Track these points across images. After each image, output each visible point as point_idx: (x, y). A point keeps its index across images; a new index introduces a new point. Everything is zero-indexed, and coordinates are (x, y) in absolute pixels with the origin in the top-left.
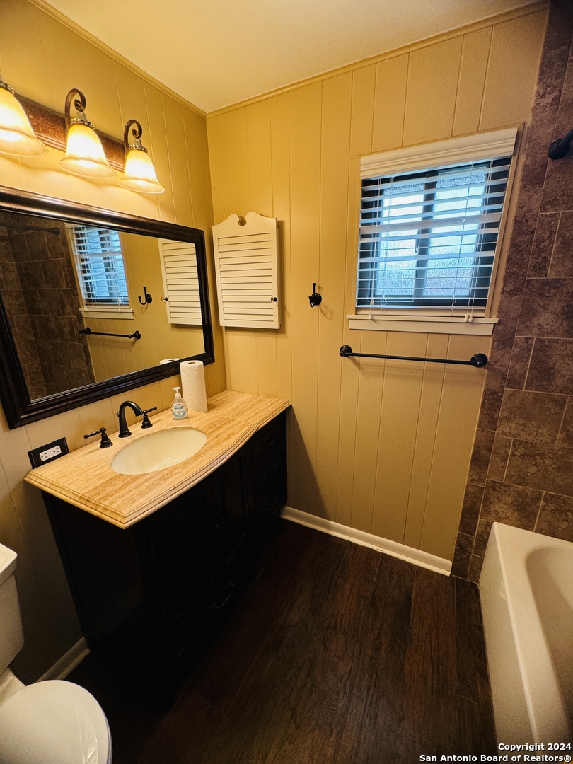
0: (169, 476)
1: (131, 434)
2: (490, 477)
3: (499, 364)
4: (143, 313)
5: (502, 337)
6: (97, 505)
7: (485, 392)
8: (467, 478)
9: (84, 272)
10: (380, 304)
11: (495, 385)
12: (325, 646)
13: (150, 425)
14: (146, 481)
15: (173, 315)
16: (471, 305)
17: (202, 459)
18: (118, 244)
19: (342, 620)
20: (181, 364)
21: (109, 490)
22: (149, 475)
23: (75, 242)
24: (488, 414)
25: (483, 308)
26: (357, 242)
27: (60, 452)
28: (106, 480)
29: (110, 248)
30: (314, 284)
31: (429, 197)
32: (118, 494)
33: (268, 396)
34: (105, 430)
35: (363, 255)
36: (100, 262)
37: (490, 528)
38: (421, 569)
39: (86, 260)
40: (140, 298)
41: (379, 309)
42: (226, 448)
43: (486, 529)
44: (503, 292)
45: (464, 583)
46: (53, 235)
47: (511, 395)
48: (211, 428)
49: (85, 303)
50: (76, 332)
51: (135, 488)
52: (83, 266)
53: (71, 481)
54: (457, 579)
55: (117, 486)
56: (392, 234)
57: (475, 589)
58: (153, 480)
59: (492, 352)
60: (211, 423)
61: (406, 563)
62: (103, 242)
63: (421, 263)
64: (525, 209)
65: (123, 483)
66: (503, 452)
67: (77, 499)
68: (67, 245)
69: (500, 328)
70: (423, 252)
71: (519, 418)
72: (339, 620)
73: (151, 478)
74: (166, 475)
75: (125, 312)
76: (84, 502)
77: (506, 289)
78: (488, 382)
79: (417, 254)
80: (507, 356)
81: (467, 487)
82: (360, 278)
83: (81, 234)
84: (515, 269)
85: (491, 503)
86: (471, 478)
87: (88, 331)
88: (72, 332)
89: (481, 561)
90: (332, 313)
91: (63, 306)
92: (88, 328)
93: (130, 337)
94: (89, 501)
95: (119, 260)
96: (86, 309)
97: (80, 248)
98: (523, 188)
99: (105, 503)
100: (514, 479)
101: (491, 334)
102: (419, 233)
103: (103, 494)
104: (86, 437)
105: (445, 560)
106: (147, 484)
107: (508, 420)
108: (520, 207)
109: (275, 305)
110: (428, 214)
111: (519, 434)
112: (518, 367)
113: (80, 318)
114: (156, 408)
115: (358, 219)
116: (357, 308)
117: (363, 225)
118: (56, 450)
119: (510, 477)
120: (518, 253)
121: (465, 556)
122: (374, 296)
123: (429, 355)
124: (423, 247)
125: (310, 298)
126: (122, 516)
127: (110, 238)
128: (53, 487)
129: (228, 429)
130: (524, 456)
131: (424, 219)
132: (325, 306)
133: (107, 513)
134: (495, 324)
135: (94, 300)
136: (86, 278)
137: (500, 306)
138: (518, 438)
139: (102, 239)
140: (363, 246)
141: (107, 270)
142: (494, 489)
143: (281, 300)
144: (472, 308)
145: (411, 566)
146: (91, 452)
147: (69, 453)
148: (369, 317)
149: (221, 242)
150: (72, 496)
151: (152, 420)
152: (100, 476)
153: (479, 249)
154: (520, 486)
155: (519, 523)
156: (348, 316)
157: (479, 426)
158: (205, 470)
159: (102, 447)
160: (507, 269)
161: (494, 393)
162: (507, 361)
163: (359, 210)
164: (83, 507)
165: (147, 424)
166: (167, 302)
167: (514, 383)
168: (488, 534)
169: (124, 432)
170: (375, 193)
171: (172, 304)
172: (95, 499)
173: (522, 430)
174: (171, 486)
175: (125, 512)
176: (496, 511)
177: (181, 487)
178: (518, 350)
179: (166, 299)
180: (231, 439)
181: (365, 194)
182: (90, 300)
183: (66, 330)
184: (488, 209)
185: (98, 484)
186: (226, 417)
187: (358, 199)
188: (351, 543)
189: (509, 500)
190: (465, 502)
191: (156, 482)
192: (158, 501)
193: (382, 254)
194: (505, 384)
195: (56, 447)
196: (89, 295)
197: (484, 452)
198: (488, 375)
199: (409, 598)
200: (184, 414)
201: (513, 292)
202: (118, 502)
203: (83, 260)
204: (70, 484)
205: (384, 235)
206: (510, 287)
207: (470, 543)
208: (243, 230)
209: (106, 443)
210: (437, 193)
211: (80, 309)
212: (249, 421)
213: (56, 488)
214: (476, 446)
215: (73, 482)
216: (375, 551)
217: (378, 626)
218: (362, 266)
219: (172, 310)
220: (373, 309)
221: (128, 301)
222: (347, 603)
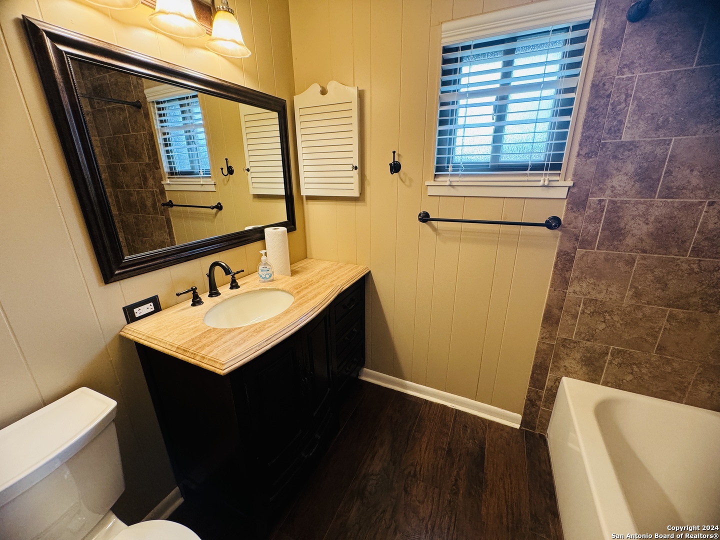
0: (261, 329)
1: (220, 294)
2: (560, 334)
3: (572, 225)
4: (225, 185)
5: (577, 201)
6: (195, 354)
7: (558, 253)
8: (538, 336)
9: (166, 145)
10: (458, 170)
11: (568, 246)
12: (406, 491)
13: (237, 287)
14: (240, 333)
15: (255, 185)
16: (547, 170)
17: (291, 315)
18: (199, 116)
19: (421, 468)
20: (266, 230)
21: (204, 341)
22: (242, 328)
23: (157, 116)
24: (561, 275)
25: (559, 172)
26: (437, 109)
27: (153, 309)
28: (200, 333)
29: (191, 121)
30: (394, 152)
31: (508, 63)
32: (214, 345)
33: (348, 263)
34: (196, 288)
35: (442, 123)
36: (182, 135)
37: (559, 383)
38: (491, 422)
39: (168, 133)
40: (222, 169)
41: (457, 175)
42: (313, 306)
43: (555, 383)
44: (579, 155)
45: (533, 435)
46: (135, 108)
47: (583, 256)
48: (297, 289)
49: (167, 176)
50: (159, 205)
51: (230, 340)
52: (165, 140)
53: (167, 334)
54: (526, 431)
55: (212, 338)
56: (472, 101)
57: (543, 440)
58: (247, 332)
59: (566, 215)
60: (297, 285)
61: (478, 417)
62: (184, 115)
63: (499, 130)
64: (602, 73)
65: (218, 335)
66: (573, 311)
67: (174, 349)
68: (149, 118)
69: (575, 190)
70: (501, 118)
71: (590, 278)
72: (418, 469)
73: (244, 331)
74: (258, 328)
75: (208, 184)
76: (181, 352)
77: (581, 153)
78: (561, 242)
79: (494, 121)
80: (581, 218)
81: (538, 344)
82: (438, 145)
83: (163, 108)
84: (591, 132)
85: (560, 359)
86: (542, 336)
87: (170, 204)
88: (154, 205)
89: (550, 414)
90: (411, 180)
91: (145, 180)
92: (170, 201)
93: (213, 208)
94: (186, 351)
95: (201, 133)
96: (169, 182)
97: (161, 121)
98: (602, 52)
99: (203, 352)
100: (583, 335)
101: (565, 197)
102: (496, 100)
103: (200, 345)
104: (178, 295)
105: (515, 414)
106: (241, 335)
107: (579, 279)
108: (598, 71)
109: (355, 173)
110: (506, 81)
111: (589, 293)
112: (591, 228)
113: (162, 192)
114: (243, 271)
115: (438, 86)
116: (435, 174)
117: (442, 92)
118: (150, 307)
119: (579, 333)
120: (594, 117)
121: (534, 409)
122: (452, 163)
123: (504, 218)
124: (500, 113)
125: (391, 165)
126: (220, 364)
127: (191, 111)
128: (150, 340)
129: (314, 289)
130: (593, 313)
131: (502, 85)
132: (404, 174)
133: (205, 361)
134: (569, 188)
135: (176, 174)
136: (167, 152)
137: (575, 169)
138: (588, 297)
139: (183, 112)
140: (442, 113)
141: (188, 144)
142: (564, 346)
143: (361, 168)
144: (548, 172)
145: (483, 420)
146: (183, 310)
147: (161, 310)
148: (448, 183)
149: (303, 112)
150: (169, 347)
151: (239, 282)
152: (195, 329)
153: (555, 114)
154: (588, 343)
155: (586, 377)
156: (427, 183)
157: (551, 286)
158: (296, 324)
159: (193, 305)
160: (582, 133)
161: (567, 254)
162: (580, 223)
163: (439, 78)
164: (181, 357)
165: (234, 285)
166: (249, 173)
167: (586, 243)
168: (557, 387)
169: (214, 292)
170: (455, 60)
171: (254, 175)
172: (192, 349)
173: (593, 289)
174: (265, 338)
175: (223, 359)
176: (565, 366)
177: (274, 339)
178: (591, 211)
179: (248, 170)
180: (318, 298)
181: (445, 61)
182: (172, 173)
183: (149, 203)
184: (566, 75)
185: (194, 336)
186: (311, 280)
187: (439, 66)
188: (426, 401)
189: (578, 356)
190: (536, 358)
191: (250, 334)
192: (254, 351)
193: (461, 121)
194: (577, 245)
195: (149, 304)
196: (171, 168)
197: (556, 311)
198: (561, 236)
199: (482, 448)
200: (270, 276)
201: (588, 156)
202: (215, 352)
203: (164, 134)
204: (166, 336)
205: (462, 102)
206: (585, 150)
207: (540, 397)
208: (326, 99)
209: (197, 301)
210: (515, 60)
211: (162, 183)
212: (333, 283)
213: (152, 341)
214: (547, 305)
215: (169, 335)
216: (449, 408)
217: (455, 473)
218: (441, 133)
219: (254, 180)
220: (452, 175)
221: (210, 174)
222: (425, 453)
